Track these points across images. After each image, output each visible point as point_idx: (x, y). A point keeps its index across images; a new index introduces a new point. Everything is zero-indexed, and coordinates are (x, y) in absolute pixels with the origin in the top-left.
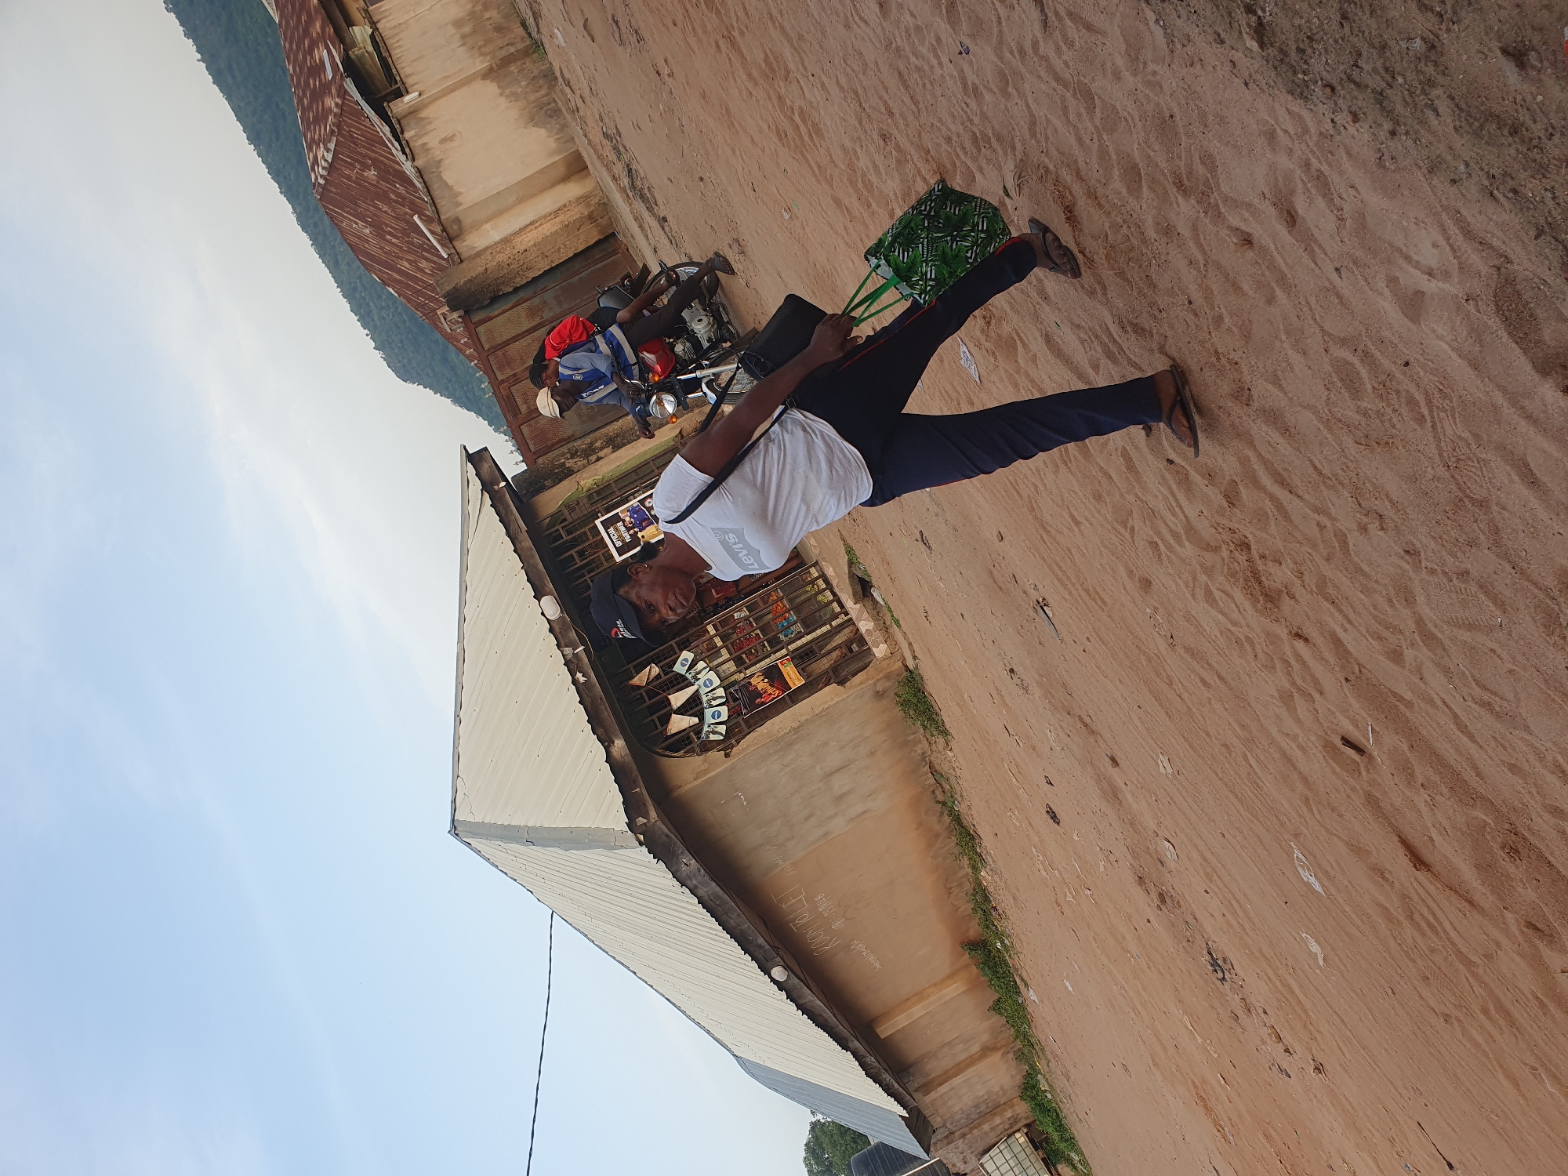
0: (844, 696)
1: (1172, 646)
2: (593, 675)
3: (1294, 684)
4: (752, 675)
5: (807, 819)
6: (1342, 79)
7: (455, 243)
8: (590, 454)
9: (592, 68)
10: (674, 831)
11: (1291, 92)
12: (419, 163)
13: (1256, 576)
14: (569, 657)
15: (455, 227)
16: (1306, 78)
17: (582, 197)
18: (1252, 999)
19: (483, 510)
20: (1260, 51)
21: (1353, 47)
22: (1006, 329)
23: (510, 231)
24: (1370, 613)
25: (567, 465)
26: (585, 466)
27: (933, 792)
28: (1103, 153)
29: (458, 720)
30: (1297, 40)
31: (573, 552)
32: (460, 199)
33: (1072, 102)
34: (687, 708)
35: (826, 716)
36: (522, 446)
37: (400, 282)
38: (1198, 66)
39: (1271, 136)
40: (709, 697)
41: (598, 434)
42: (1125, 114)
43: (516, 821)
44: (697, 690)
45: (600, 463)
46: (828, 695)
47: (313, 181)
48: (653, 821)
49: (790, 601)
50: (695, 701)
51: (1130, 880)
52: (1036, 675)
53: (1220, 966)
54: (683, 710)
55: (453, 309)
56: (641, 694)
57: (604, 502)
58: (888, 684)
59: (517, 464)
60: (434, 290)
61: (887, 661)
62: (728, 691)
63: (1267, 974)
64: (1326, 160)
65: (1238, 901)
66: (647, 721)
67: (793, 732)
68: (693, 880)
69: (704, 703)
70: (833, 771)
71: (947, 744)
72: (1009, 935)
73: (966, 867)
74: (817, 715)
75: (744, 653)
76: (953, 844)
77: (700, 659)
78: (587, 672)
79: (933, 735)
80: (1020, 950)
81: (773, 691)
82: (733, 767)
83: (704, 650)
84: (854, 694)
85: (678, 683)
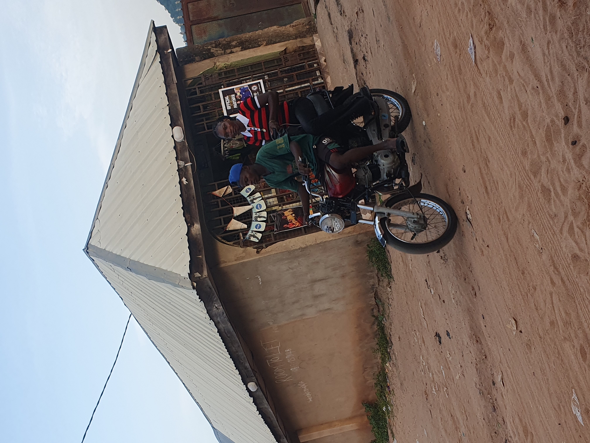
2: (192, 181)
4: (287, 210)
5: (294, 303)
10: (215, 287)
14: (181, 167)
19: (155, 63)
25: (212, 51)
26: (222, 54)
27: (373, 310)
29: (106, 185)
31: (200, 104)
34: (242, 218)
35: (322, 246)
40: (257, 215)
41: (235, 37)
43: (125, 254)
44: (251, 209)
45: (231, 55)
48: (204, 277)
54: (240, 218)
56: (217, 202)
57: (228, 80)
58: (366, 238)
62: (269, 215)
66: (217, 218)
67: (300, 250)
68: (218, 318)
69: (253, 218)
70: (317, 279)
71: (389, 284)
72: (392, 405)
73: (379, 358)
74: (318, 244)
75: (284, 195)
76: (375, 343)
77: (258, 191)
78: (190, 179)
79: (382, 276)
80: (396, 415)
81: (296, 223)
82: (259, 260)
83: (262, 187)
84: (343, 239)
85: (241, 202)
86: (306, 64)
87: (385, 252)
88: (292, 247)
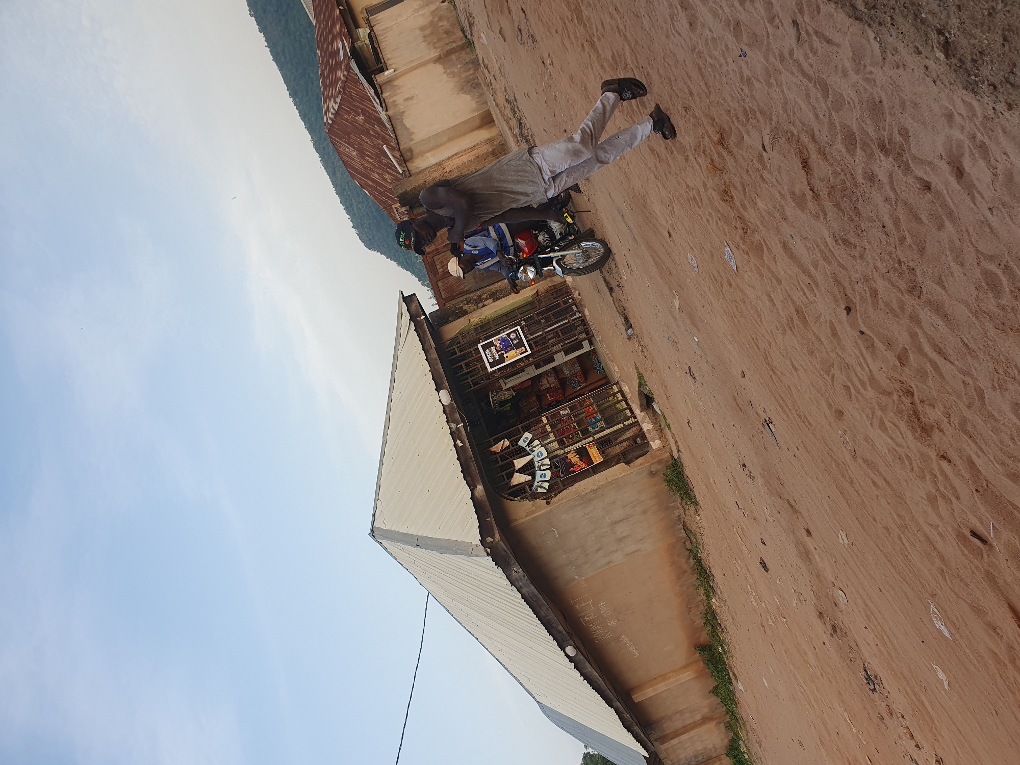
0: (629, 472)
1: (854, 457)
2: (467, 442)
3: (938, 490)
4: (569, 452)
5: (597, 551)
6: (1001, 81)
7: (407, 164)
8: (479, 302)
9: (503, 58)
10: (511, 550)
11: (966, 88)
12: (389, 113)
13: (916, 413)
14: (453, 430)
15: (408, 154)
16: (976, 79)
17: (488, 139)
18: (894, 706)
19: (410, 332)
20: (945, 60)
21: (1010, 59)
22: (757, 237)
23: (442, 159)
24: (998, 446)
25: (464, 308)
26: (475, 310)
27: (684, 543)
28: (832, 125)
29: (381, 463)
30: (972, 54)
31: (462, 363)
32: (413, 137)
33: (813, 91)
34: (525, 470)
35: (615, 484)
36: (437, 295)
37: (371, 186)
38: (902, 69)
39: (950, 117)
40: (540, 464)
41: (485, 290)
42: (849, 99)
43: (411, 531)
44: (532, 459)
45: (484, 308)
46: (618, 470)
47: (325, 121)
48: (497, 540)
49: (598, 406)
50: (530, 465)
51: (813, 614)
52: (760, 469)
53: (872, 681)
54: (522, 470)
55: (402, 205)
56: (497, 458)
57: (485, 333)
58: (659, 467)
59: (433, 305)
60: (391, 192)
61: (660, 452)
62: (552, 461)
63: (906, 690)
64: (988, 134)
65: (888, 637)
66: (498, 474)
67: (593, 492)
68: (519, 582)
69: (536, 467)
70: (617, 521)
71: (696, 511)
72: (728, 644)
73: (702, 594)
74: (610, 483)
75: (565, 437)
76: (695, 579)
77: (536, 438)
78: (464, 441)
79: (687, 504)
80: (734, 654)
81: (582, 464)
82: (551, 511)
83: (539, 433)
84: (635, 473)
85: (521, 453)
86: (560, 301)
87: (684, 477)
88: (583, 490)
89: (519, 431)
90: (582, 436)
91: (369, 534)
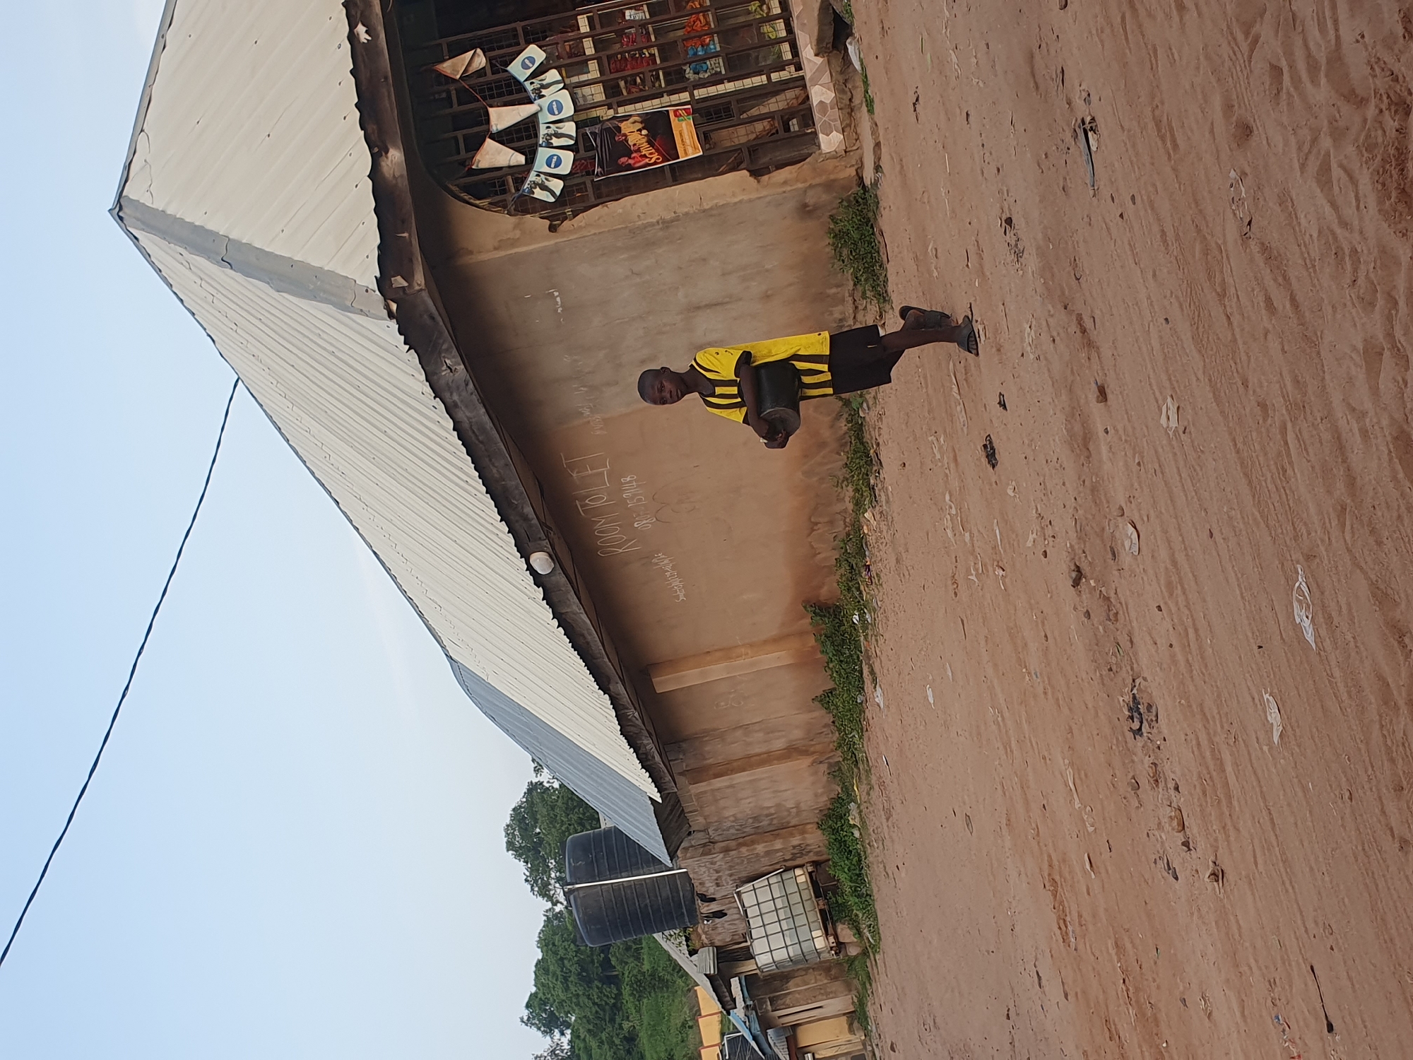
0: (754, 196)
4: (626, 118)
10: (445, 317)
29: (161, 44)
34: (512, 137)
35: (716, 217)
40: (551, 131)
43: (215, 225)
44: (535, 115)
46: (731, 186)
48: (417, 287)
49: (719, 20)
50: (527, 129)
53: (1140, 712)
54: (506, 137)
56: (448, 92)
58: (826, 198)
61: (835, 162)
62: (582, 131)
66: (446, 135)
67: (661, 226)
68: (455, 394)
69: (541, 136)
70: (704, 303)
71: (881, 316)
72: (875, 610)
73: (847, 499)
74: (704, 211)
75: (622, 78)
76: (840, 464)
77: (554, 65)
78: (375, 29)
79: (864, 296)
80: (883, 631)
81: (651, 154)
82: (557, 248)
83: (564, 54)
84: (769, 198)
85: (511, 93)
87: (873, 234)
88: (639, 216)
89: (516, 36)
90: (667, 84)
91: (110, 210)
